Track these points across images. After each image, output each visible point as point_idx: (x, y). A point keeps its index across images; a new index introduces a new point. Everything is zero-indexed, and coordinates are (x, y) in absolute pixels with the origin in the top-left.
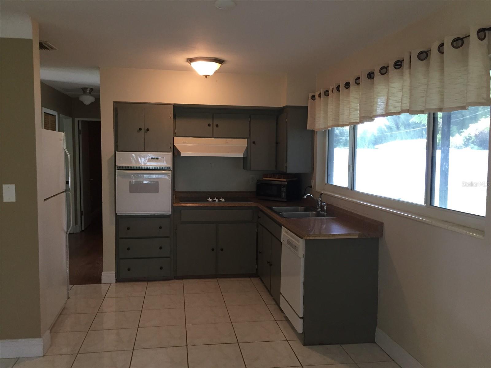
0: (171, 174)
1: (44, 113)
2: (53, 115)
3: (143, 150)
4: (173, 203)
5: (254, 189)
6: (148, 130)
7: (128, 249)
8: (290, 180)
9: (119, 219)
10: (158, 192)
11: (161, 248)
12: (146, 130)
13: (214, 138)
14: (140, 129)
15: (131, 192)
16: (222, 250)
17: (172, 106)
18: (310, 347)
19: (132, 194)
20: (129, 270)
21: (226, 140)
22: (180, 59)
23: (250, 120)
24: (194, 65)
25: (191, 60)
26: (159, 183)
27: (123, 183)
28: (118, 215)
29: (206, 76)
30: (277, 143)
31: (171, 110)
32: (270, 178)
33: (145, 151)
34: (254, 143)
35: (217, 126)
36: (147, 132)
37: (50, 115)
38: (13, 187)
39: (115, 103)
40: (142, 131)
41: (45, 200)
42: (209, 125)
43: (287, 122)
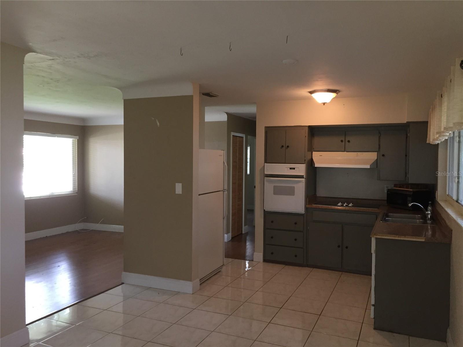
0: (304, 181)
1: (233, 136)
2: (242, 137)
3: (284, 162)
4: (306, 204)
5: (385, 197)
6: (288, 147)
7: (272, 237)
8: (415, 190)
9: (267, 214)
10: (294, 195)
11: (296, 240)
12: (286, 146)
13: (347, 152)
14: (283, 146)
15: (275, 194)
16: (347, 248)
17: (307, 127)
18: (379, 331)
19: (275, 195)
20: (272, 253)
21: (357, 154)
22: (303, 92)
23: (380, 135)
24: (314, 95)
25: (311, 93)
26: (295, 188)
27: (269, 187)
28: (266, 210)
29: (324, 104)
30: (406, 156)
31: (306, 131)
32: (400, 187)
33: (286, 163)
34: (383, 155)
35: (349, 141)
36: (287, 149)
37: (238, 137)
38: (180, 184)
39: (266, 127)
40: (284, 148)
41: (199, 195)
42: (342, 141)
43: (409, 136)
